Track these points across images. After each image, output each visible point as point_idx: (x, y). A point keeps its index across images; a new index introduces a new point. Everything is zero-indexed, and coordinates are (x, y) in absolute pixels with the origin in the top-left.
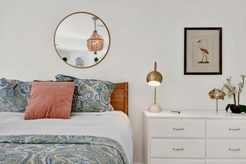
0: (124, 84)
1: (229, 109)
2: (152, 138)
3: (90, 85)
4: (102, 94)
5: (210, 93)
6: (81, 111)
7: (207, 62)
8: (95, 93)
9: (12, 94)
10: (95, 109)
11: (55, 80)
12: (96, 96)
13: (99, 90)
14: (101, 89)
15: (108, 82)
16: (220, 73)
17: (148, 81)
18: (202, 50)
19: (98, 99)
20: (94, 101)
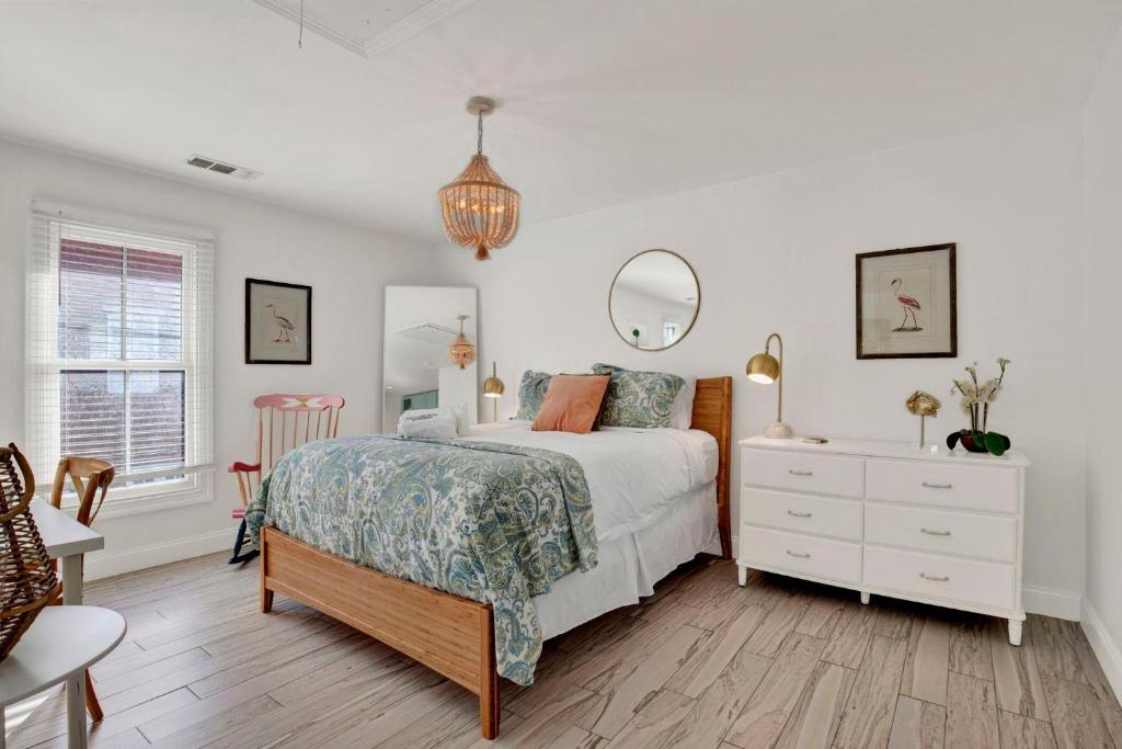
0: (723, 379)
1: (959, 443)
2: (748, 485)
3: (637, 381)
4: (653, 396)
5: (909, 402)
6: (619, 425)
7: (916, 329)
8: (643, 395)
9: (532, 395)
10: (640, 424)
11: (592, 372)
12: (642, 400)
13: (650, 390)
14: (654, 388)
15: (670, 375)
16: (953, 354)
17: (749, 371)
18: (903, 300)
19: (645, 405)
20: (640, 409)
